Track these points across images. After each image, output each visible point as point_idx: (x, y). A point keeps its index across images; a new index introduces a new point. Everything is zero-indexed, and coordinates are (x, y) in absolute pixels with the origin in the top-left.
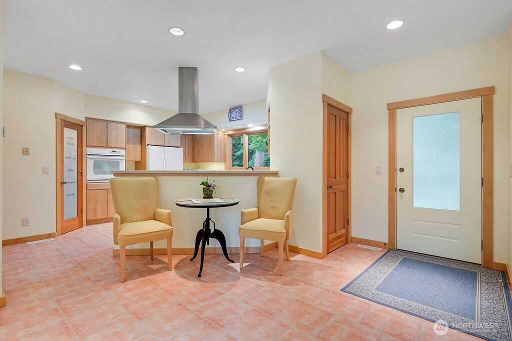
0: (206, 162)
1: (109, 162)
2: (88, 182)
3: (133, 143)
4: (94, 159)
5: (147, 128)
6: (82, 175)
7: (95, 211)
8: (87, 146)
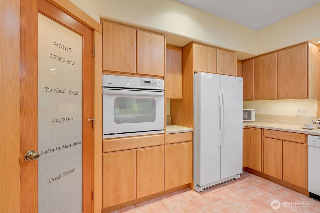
0: (264, 99)
1: (140, 101)
2: (105, 137)
3: (173, 72)
4: (116, 95)
5: (194, 46)
6: (93, 127)
7: (116, 190)
8: (105, 72)
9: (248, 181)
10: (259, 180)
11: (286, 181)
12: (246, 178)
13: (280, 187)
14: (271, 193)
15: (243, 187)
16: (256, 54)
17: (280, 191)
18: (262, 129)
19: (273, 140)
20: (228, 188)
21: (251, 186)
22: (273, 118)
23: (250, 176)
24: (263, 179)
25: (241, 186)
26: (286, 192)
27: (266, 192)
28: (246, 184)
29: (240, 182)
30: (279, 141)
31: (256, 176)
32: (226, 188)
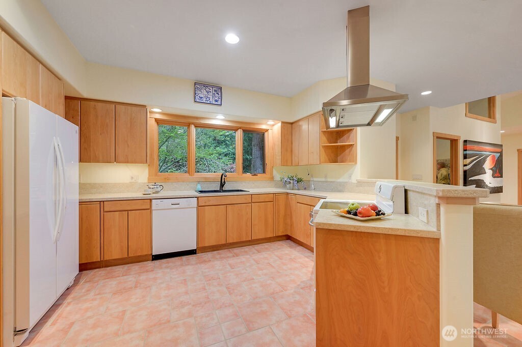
9: (88, 280)
10: (100, 272)
11: (133, 255)
12: (81, 280)
13: (126, 267)
14: (123, 276)
15: (88, 291)
16: (86, 95)
17: (129, 269)
18: (102, 202)
19: (117, 213)
20: (69, 304)
21: (96, 284)
22: (101, 187)
23: (83, 274)
24: (102, 269)
25: (83, 291)
26: (133, 267)
27: (118, 278)
28: (87, 285)
29: (77, 288)
30: (124, 212)
31: (91, 271)
32: (66, 306)
